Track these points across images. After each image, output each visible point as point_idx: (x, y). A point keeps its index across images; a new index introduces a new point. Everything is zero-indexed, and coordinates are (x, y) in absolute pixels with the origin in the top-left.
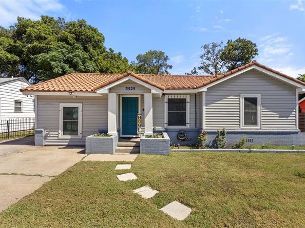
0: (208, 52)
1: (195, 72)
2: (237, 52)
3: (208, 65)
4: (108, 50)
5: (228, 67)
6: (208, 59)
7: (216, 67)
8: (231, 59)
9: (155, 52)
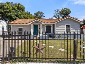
0: (56, 12)
1: (52, 18)
2: (65, 12)
3: (56, 16)
4: (26, 11)
5: (62, 17)
6: (56, 14)
7: (58, 17)
8: (63, 14)
9: (40, 12)
